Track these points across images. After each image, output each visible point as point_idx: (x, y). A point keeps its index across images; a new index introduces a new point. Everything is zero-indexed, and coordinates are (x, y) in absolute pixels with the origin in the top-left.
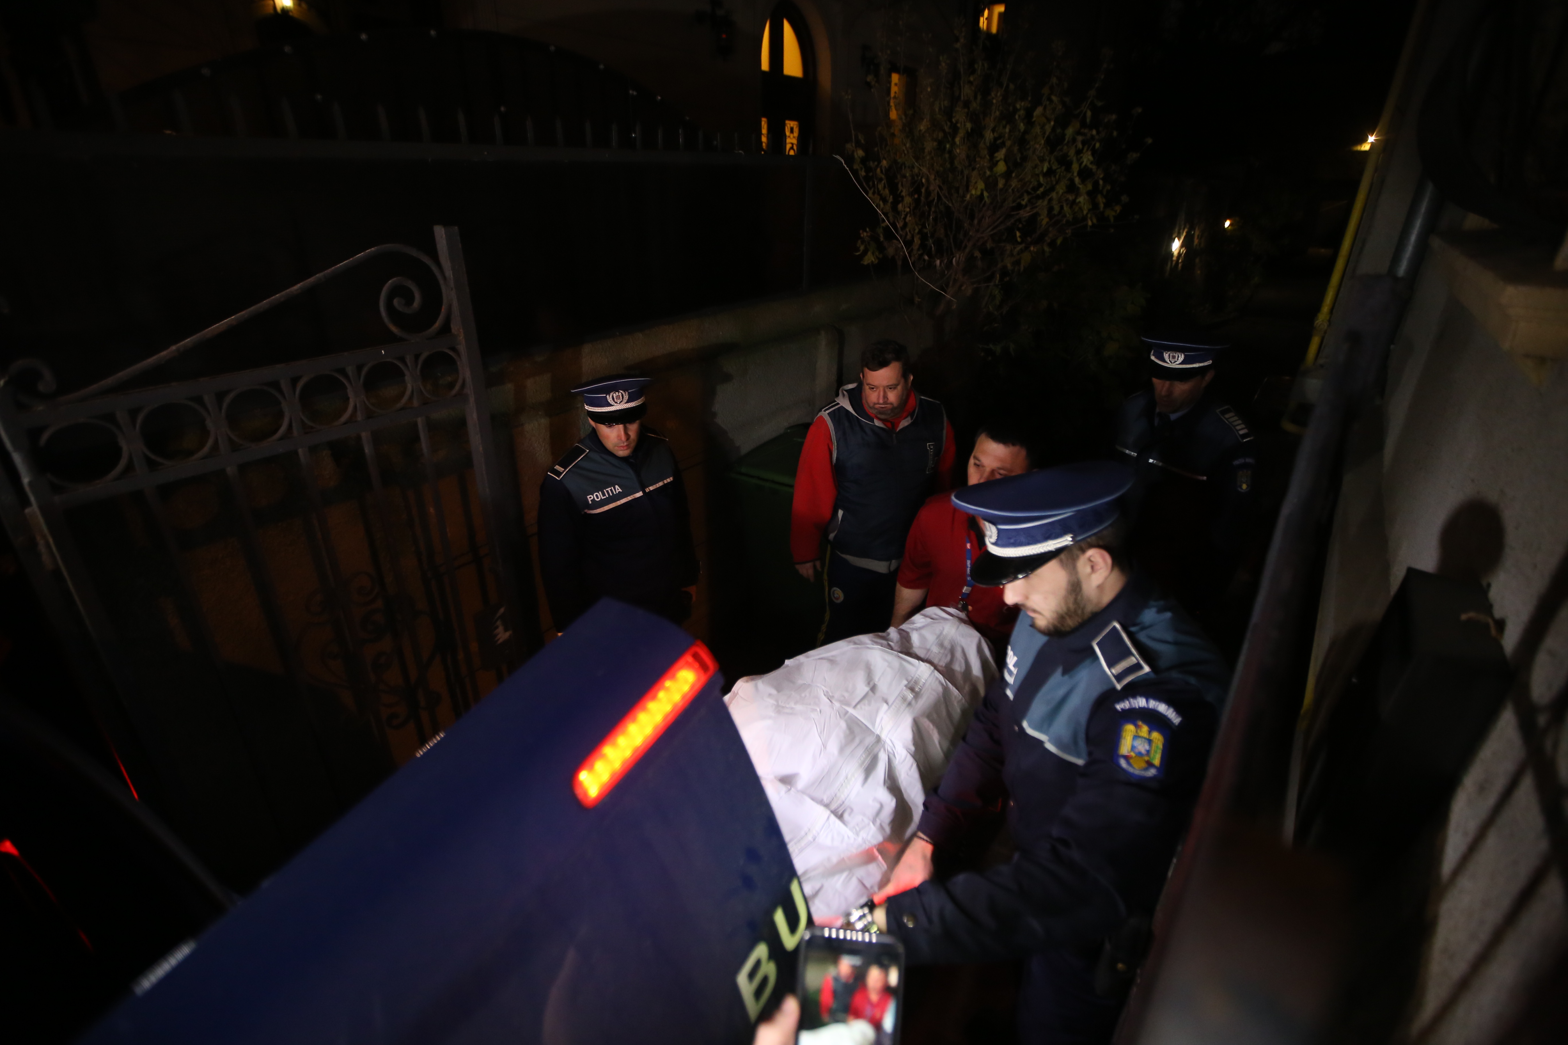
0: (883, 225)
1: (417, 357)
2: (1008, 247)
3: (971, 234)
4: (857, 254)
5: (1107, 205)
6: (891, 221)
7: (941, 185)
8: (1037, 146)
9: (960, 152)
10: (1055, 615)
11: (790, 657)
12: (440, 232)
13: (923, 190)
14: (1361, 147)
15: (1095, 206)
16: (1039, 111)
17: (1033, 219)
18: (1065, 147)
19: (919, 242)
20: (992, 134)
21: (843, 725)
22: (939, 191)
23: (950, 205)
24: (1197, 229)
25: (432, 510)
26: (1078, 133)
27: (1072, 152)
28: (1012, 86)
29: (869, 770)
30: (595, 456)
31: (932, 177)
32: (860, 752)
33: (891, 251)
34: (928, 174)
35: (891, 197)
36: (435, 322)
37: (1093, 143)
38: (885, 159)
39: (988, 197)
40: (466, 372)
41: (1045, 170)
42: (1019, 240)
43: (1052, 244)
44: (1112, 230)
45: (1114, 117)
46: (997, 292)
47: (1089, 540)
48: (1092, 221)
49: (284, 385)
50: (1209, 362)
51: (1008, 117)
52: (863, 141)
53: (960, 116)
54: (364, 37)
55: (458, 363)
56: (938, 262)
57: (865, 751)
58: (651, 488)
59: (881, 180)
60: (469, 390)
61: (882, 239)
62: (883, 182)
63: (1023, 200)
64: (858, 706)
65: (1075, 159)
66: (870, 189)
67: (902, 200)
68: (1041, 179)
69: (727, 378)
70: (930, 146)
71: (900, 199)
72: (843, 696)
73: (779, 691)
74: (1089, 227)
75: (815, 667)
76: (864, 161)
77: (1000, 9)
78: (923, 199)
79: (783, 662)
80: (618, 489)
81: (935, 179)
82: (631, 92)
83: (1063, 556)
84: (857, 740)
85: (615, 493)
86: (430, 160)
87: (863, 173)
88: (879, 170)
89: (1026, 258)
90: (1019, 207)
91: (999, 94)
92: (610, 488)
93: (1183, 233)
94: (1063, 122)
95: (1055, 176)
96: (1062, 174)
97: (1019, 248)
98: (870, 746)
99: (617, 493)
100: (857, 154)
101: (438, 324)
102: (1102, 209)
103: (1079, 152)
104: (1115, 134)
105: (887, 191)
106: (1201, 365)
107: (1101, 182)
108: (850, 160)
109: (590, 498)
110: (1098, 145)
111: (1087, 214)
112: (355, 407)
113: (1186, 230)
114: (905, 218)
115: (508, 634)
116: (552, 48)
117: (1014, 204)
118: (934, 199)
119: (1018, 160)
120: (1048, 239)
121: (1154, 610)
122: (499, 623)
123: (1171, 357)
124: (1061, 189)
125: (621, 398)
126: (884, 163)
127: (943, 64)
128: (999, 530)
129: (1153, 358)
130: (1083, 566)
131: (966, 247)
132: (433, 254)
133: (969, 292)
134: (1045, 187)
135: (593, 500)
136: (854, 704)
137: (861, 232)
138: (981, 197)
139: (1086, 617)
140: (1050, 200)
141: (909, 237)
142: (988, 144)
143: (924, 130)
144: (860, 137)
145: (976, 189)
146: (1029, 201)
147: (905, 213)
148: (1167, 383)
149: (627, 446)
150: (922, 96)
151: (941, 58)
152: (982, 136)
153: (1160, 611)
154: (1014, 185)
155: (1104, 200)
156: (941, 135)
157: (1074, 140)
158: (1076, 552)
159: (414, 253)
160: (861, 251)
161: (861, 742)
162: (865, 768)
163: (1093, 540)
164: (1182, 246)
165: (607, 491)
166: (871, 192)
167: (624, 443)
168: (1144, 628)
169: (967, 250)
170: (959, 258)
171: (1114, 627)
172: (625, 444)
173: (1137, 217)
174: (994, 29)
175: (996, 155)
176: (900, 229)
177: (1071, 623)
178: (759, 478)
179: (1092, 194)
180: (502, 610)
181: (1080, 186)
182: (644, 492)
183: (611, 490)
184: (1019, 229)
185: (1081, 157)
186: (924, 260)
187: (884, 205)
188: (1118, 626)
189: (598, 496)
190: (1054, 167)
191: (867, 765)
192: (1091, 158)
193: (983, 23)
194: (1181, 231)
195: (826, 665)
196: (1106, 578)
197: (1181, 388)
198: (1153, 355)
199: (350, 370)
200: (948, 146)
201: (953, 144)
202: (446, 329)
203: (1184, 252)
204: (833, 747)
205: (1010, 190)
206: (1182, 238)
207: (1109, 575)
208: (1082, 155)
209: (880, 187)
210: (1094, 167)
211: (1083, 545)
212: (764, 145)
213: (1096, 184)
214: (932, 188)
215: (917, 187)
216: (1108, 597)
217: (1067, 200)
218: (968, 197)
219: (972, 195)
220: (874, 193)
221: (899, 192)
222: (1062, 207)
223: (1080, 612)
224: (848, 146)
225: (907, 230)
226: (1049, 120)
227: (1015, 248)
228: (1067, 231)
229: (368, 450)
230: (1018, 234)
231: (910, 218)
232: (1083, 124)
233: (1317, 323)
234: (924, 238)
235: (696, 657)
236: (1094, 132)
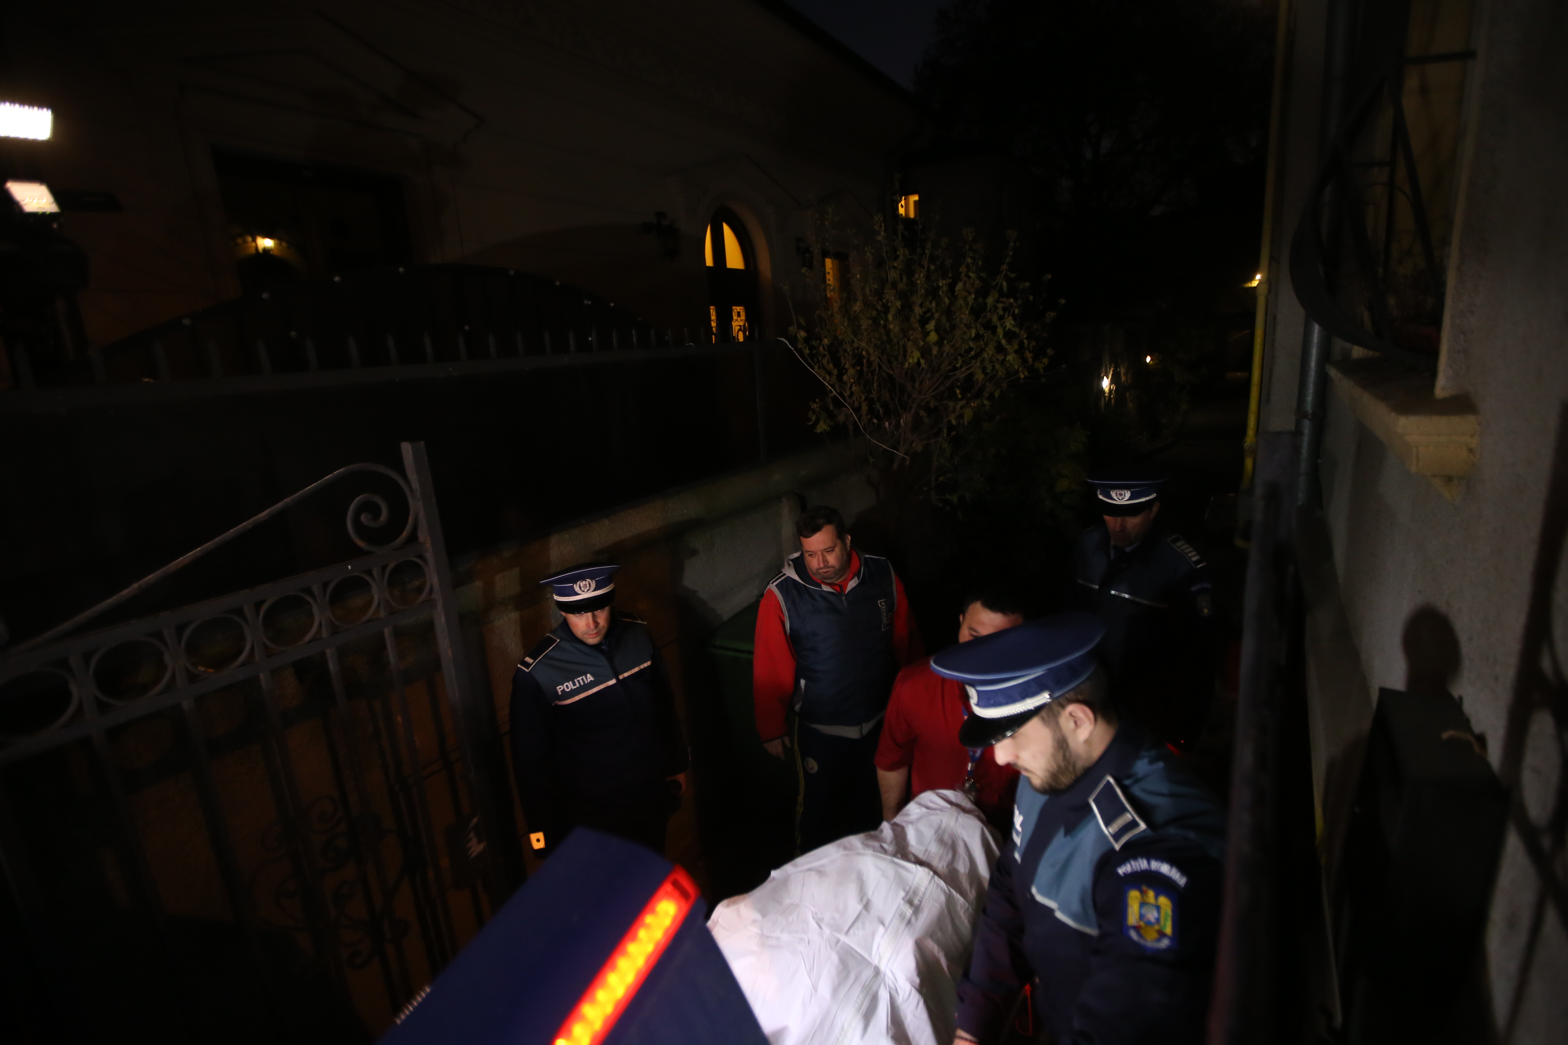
0: (831, 395)
1: (384, 568)
2: (951, 404)
3: (914, 396)
4: (810, 423)
5: (1035, 359)
6: (838, 392)
7: (880, 356)
8: (963, 316)
9: (894, 327)
10: (1047, 774)
11: (778, 865)
12: (406, 448)
13: (865, 361)
14: (1251, 284)
15: (1024, 361)
16: (959, 286)
17: (970, 377)
18: (989, 314)
19: (867, 408)
20: (920, 309)
21: (835, 958)
22: (879, 361)
23: (891, 373)
24: (1121, 367)
25: (399, 719)
26: (998, 301)
27: (995, 319)
28: (932, 267)
29: (868, 1015)
30: (566, 645)
31: (871, 351)
32: (856, 992)
33: (841, 418)
34: (867, 347)
35: (836, 370)
36: (401, 533)
37: (1012, 310)
38: (826, 338)
39: (925, 364)
40: (433, 578)
41: (973, 335)
42: (960, 396)
43: (991, 397)
44: (1044, 380)
45: (1027, 284)
46: (946, 445)
47: (1067, 696)
48: (1024, 374)
49: (248, 611)
50: (1153, 496)
51: (933, 293)
52: (804, 324)
53: (889, 295)
54: (337, 279)
55: (426, 570)
56: (887, 424)
57: (862, 989)
58: (626, 675)
59: (824, 356)
60: (437, 595)
61: (831, 408)
62: (827, 358)
63: (958, 363)
64: (851, 932)
65: (998, 324)
66: (815, 364)
67: (846, 372)
68: (971, 344)
69: (694, 553)
70: (865, 323)
71: (844, 371)
72: (834, 918)
73: (764, 915)
74: (1022, 380)
75: (803, 882)
76: (806, 341)
77: (916, 198)
78: (865, 369)
79: (768, 874)
80: (590, 678)
81: (874, 351)
82: (586, 302)
83: (1043, 713)
84: (852, 977)
85: (586, 682)
86: (398, 380)
87: (807, 351)
88: (821, 348)
89: (968, 414)
90: (955, 369)
91: (922, 275)
92: (581, 678)
93: (1110, 371)
94: (982, 293)
95: (983, 340)
96: (989, 337)
97: (961, 403)
98: (867, 983)
99: (589, 681)
100: (800, 335)
101: (405, 534)
102: (1030, 363)
103: (1001, 318)
104: (1031, 298)
105: (831, 366)
106: (1147, 498)
107: (1026, 341)
108: (793, 340)
109: (559, 689)
110: (1017, 311)
111: (1018, 368)
112: (320, 625)
113: (1112, 369)
114: (851, 388)
115: (482, 846)
116: (512, 272)
117: (950, 367)
118: (875, 369)
119: (948, 329)
120: (986, 394)
121: (1145, 761)
122: (472, 835)
123: (1118, 495)
124: (990, 351)
125: (588, 586)
126: (826, 341)
127: (869, 254)
128: (978, 692)
129: (1101, 497)
130: (1065, 721)
131: (911, 408)
132: (400, 468)
133: (919, 449)
134: (976, 351)
135: (563, 691)
136: (846, 928)
137: (811, 403)
138: (919, 363)
139: (1078, 773)
140: (983, 361)
141: (856, 404)
142: (918, 318)
143: (858, 311)
144: (801, 321)
145: (913, 357)
146: (964, 362)
147: (851, 383)
148: (1119, 519)
149: (596, 633)
150: (853, 282)
151: (866, 249)
152: (912, 311)
153: (1152, 761)
154: (947, 351)
155: (1032, 355)
156: (874, 313)
157: (996, 308)
158: (1056, 708)
159: (381, 469)
160: (813, 421)
161: (857, 978)
162: (863, 1014)
163: (1071, 695)
164: (1111, 383)
165: (578, 681)
166: (816, 367)
167: (593, 630)
168: (1138, 781)
169: (913, 411)
170: (906, 418)
171: (1108, 782)
172: (594, 632)
173: (1064, 366)
174: (912, 215)
175: (927, 326)
176: (847, 398)
177: (1065, 780)
178: (735, 650)
179: (1020, 352)
180: (475, 820)
181: (1007, 347)
182: (618, 679)
183: (582, 679)
184: (958, 387)
185: (1004, 322)
186: (874, 424)
187: (830, 376)
188: (1111, 780)
189: (569, 686)
190: (981, 333)
191: (866, 1009)
192: (1013, 322)
193: (902, 211)
194: (1108, 370)
195: (814, 876)
196: (1091, 733)
197: (1133, 522)
198: (1100, 494)
199: (316, 589)
200: (882, 322)
201: (886, 320)
202: (413, 537)
203: (1114, 388)
204: (825, 989)
205: (945, 355)
206: (1110, 376)
207: (1094, 728)
208: (1004, 320)
209: (825, 361)
210: (1017, 330)
211: (1062, 700)
212: (714, 329)
213: (1021, 344)
214: (872, 359)
215: (858, 360)
216: (1097, 751)
217: (997, 359)
218: (907, 365)
219: (909, 363)
220: (819, 368)
221: (842, 366)
222: (994, 366)
223: (1071, 768)
224: (791, 329)
225: (854, 398)
226: (970, 293)
227: (957, 404)
228: (1003, 385)
229: (332, 666)
230: (958, 391)
231: (856, 388)
232: (1002, 294)
233: (1247, 446)
234: (871, 402)
235: (676, 885)
236: (1012, 300)
